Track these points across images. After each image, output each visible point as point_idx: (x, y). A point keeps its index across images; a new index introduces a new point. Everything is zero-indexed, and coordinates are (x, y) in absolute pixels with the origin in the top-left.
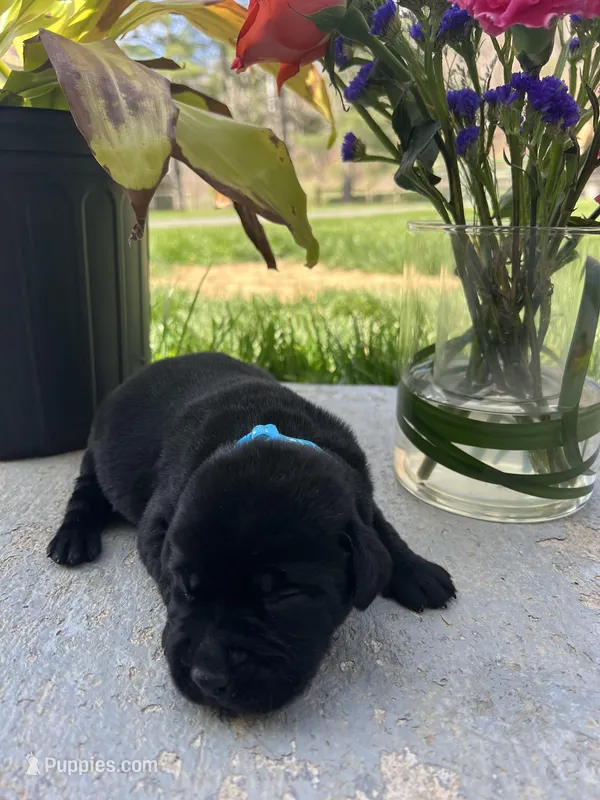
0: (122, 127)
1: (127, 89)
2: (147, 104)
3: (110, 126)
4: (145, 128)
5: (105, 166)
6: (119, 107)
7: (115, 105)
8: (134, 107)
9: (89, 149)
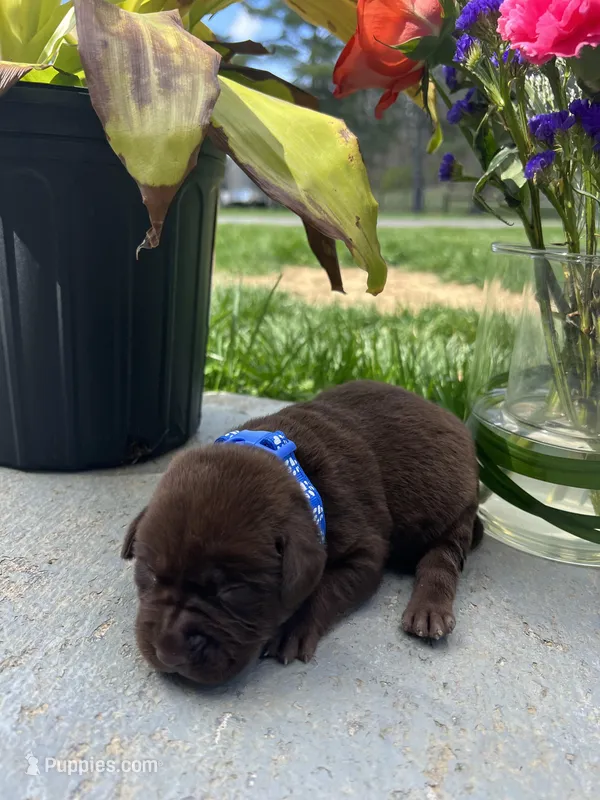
0: (148, 108)
1: (163, 62)
2: (183, 81)
3: (133, 107)
4: (174, 109)
5: (120, 155)
6: (148, 84)
7: (143, 81)
8: (166, 85)
9: (103, 133)
